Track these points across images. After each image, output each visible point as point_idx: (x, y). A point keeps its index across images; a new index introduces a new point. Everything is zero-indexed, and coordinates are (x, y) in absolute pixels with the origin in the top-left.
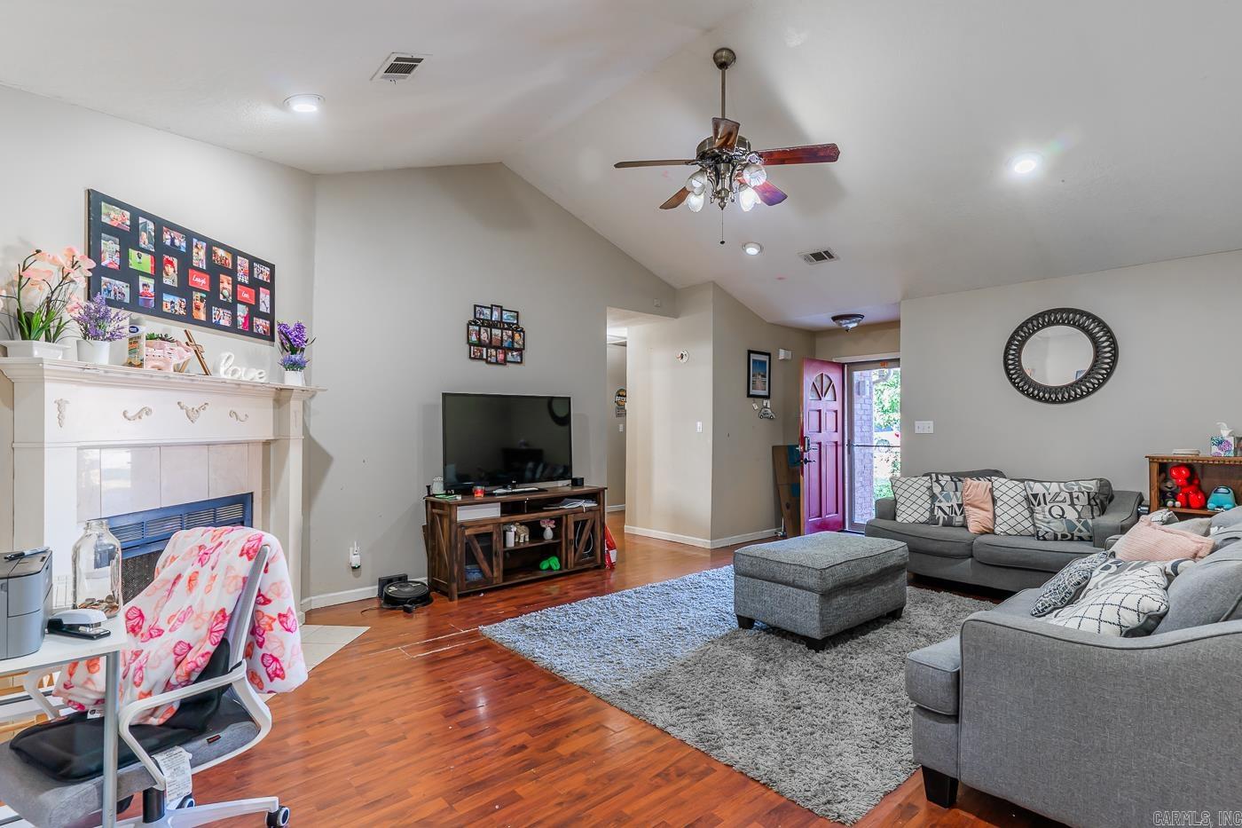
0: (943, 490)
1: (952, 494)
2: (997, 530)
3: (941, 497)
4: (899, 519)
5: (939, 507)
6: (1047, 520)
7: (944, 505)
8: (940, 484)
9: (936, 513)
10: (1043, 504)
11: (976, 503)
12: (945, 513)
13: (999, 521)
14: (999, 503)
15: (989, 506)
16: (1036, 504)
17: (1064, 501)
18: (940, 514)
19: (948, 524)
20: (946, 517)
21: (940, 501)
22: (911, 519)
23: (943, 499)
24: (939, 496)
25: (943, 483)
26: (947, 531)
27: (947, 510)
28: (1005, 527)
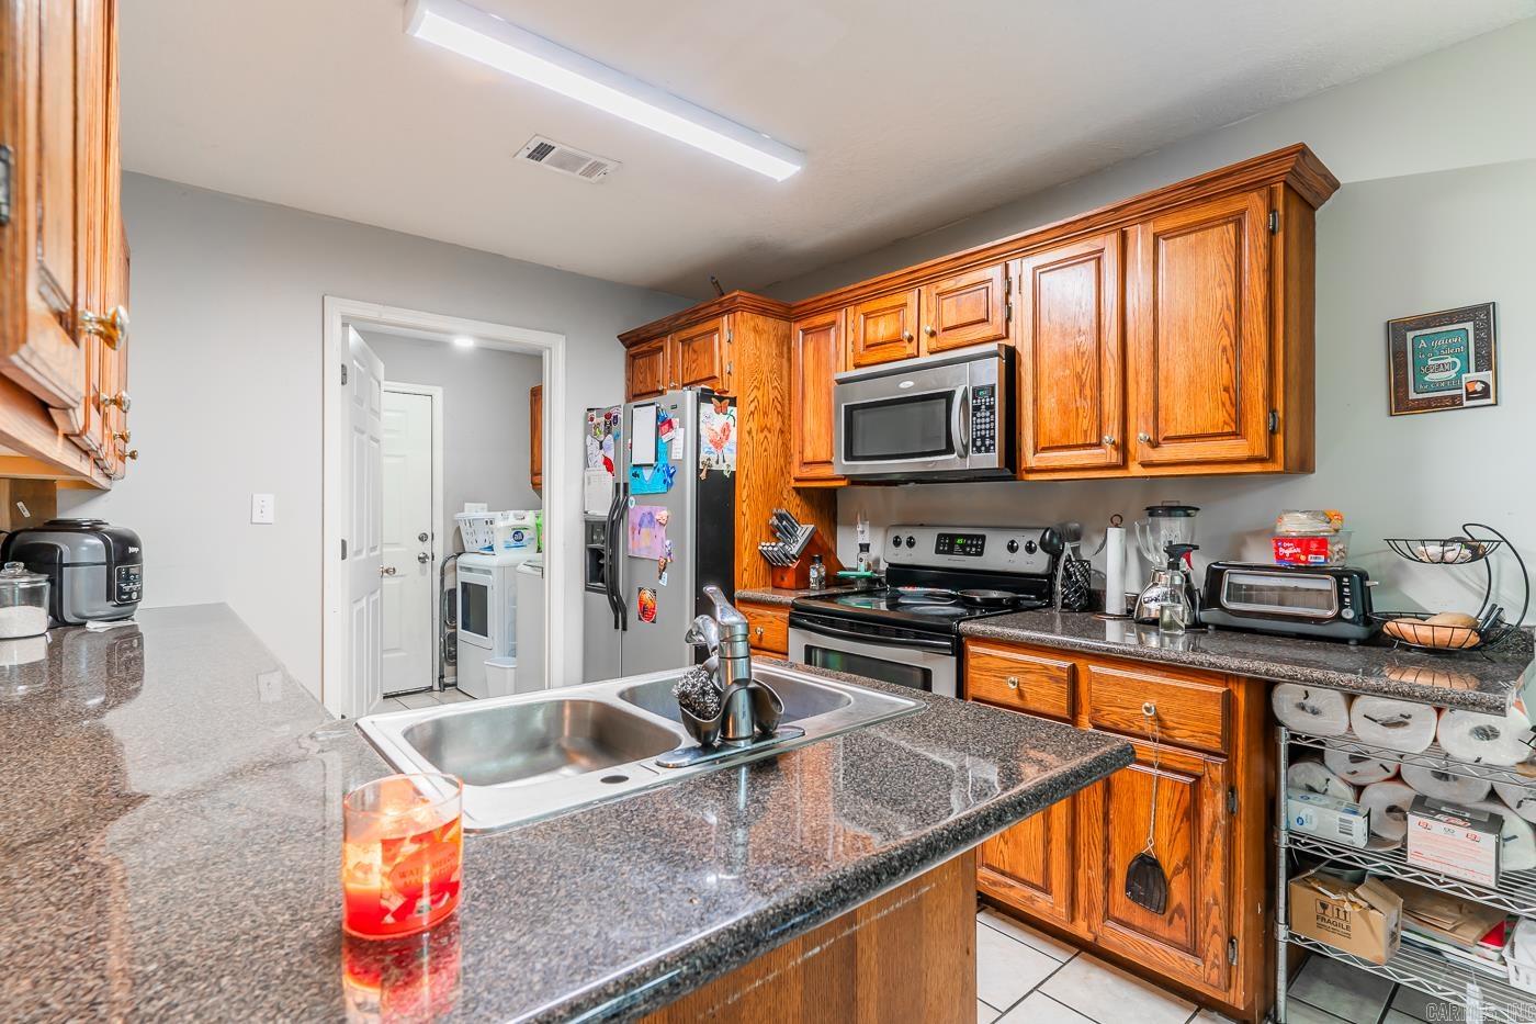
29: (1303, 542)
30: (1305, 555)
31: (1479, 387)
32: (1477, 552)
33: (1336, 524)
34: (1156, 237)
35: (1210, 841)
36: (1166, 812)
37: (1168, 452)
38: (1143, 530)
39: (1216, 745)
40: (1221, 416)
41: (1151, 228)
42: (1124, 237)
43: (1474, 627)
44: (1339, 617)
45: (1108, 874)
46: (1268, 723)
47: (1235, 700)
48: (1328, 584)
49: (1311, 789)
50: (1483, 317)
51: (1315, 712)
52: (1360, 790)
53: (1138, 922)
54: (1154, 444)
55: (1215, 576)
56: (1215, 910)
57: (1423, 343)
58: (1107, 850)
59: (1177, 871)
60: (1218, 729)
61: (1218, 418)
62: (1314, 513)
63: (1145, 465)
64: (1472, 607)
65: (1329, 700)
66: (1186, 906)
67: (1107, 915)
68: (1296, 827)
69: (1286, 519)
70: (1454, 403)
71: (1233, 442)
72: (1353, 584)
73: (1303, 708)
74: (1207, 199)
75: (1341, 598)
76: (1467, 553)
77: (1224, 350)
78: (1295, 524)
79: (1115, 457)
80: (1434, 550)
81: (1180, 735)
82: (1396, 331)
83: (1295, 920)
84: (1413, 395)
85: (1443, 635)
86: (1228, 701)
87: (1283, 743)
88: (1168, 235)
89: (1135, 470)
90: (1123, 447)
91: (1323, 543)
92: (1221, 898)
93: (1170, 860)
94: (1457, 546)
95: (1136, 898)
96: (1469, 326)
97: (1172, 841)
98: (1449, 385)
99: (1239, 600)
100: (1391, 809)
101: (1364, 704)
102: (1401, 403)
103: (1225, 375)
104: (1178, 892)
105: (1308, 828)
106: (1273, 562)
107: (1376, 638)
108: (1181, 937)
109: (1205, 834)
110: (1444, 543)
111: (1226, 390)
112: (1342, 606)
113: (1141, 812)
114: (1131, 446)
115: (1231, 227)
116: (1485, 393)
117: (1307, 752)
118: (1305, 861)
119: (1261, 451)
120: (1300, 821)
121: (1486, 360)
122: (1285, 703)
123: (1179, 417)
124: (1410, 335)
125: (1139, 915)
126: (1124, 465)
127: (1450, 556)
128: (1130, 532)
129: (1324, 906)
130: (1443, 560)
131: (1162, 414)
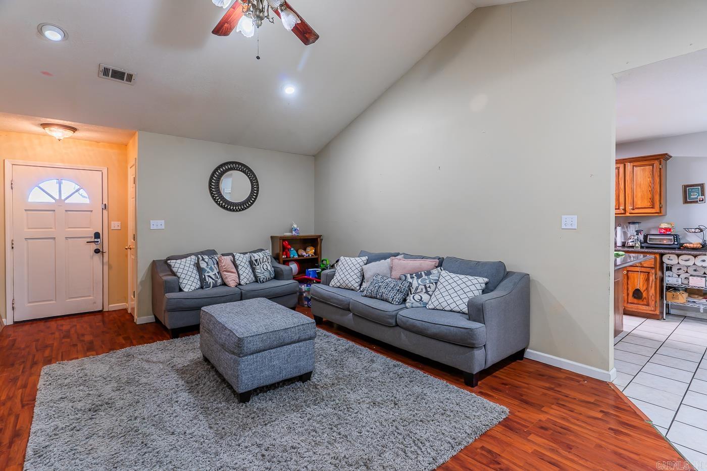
0: (208, 265)
1: (213, 266)
2: (242, 283)
3: (208, 270)
4: (186, 290)
5: (209, 276)
6: (262, 272)
7: (211, 274)
8: (205, 262)
9: (207, 280)
10: (260, 264)
11: (229, 270)
12: (213, 279)
13: (242, 277)
14: (240, 267)
15: (234, 270)
16: (257, 265)
17: (266, 262)
18: (211, 280)
19: (215, 286)
20: (214, 281)
21: (208, 272)
22: (193, 288)
23: (209, 271)
24: (206, 269)
25: (206, 260)
26: (216, 290)
27: (213, 277)
28: (245, 280)
29: (666, 229)
30: (666, 232)
31: (701, 199)
32: (702, 231)
33: (673, 225)
34: (633, 166)
35: (652, 284)
36: (642, 280)
37: (636, 211)
38: (627, 227)
39: (653, 266)
40: (649, 204)
41: (632, 164)
42: (625, 165)
43: (701, 244)
44: (674, 244)
45: (628, 294)
46: (662, 263)
47: (656, 258)
48: (672, 237)
49: (669, 276)
50: (702, 186)
51: (671, 260)
52: (679, 275)
53: (635, 302)
54: (633, 209)
55: (646, 237)
56: (653, 297)
57: (690, 190)
58: (628, 290)
59: (644, 291)
60: (653, 263)
61: (648, 204)
62: (668, 223)
63: (630, 213)
64: (701, 241)
65: (674, 257)
66: (646, 297)
67: (628, 302)
68: (667, 282)
69: (662, 224)
70: (697, 202)
71: (652, 209)
72: (676, 237)
73: (669, 259)
74: (646, 160)
75: (674, 240)
76: (700, 231)
77: (650, 191)
78: (664, 226)
79: (623, 212)
80: (693, 230)
81: (645, 265)
82: (686, 187)
83: (667, 299)
84: (688, 200)
85: (695, 246)
86: (655, 258)
87: (665, 266)
88: (636, 166)
89: (628, 214)
90: (625, 209)
91: (670, 230)
92: (654, 294)
93: (642, 290)
94: (698, 229)
95: (635, 298)
96: (699, 187)
97: (643, 285)
98: (697, 198)
99: (651, 241)
100: (685, 278)
101: (681, 257)
102: (686, 202)
103: (650, 196)
104: (644, 295)
105: (670, 282)
106: (659, 234)
107: (681, 247)
108: (645, 303)
109: (651, 283)
110: (695, 229)
111: (650, 199)
112: (675, 241)
113: (636, 280)
114: (627, 209)
115: (651, 167)
116: (703, 200)
117: (669, 269)
118: (669, 288)
119: (658, 211)
120: (668, 281)
121: (703, 194)
122: (665, 259)
123: (639, 204)
124: (688, 188)
125: (636, 301)
126: (625, 213)
127: (696, 231)
128: (623, 228)
129: (673, 295)
130: (695, 232)
131: (635, 203)
